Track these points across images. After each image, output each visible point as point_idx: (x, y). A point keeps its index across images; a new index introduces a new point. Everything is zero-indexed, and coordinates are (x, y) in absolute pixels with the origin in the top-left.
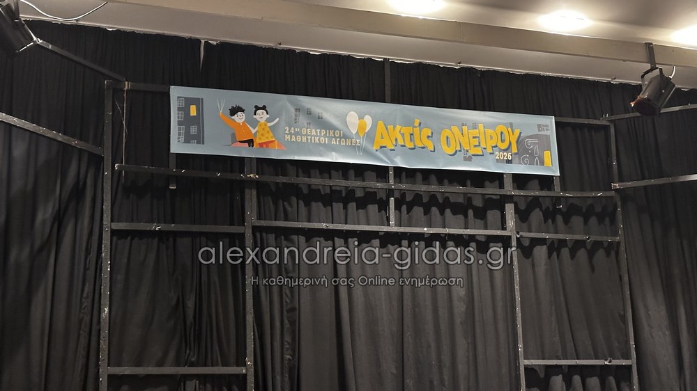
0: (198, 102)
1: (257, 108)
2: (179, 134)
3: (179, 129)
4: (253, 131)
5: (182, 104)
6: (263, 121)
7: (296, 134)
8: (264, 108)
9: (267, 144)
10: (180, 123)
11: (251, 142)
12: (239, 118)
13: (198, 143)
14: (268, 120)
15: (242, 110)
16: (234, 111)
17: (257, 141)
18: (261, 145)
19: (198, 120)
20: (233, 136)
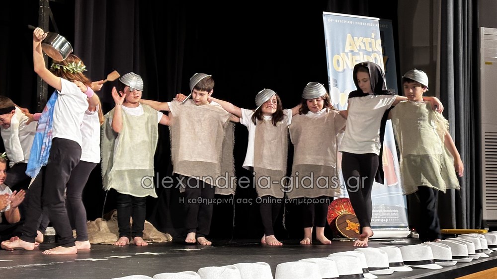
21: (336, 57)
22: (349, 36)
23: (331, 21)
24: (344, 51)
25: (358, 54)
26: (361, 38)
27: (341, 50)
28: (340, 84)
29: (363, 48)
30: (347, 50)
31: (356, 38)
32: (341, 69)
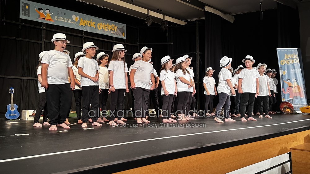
0: (29, 5)
1: (47, 9)
2: (22, 13)
3: (23, 12)
4: (45, 16)
5: (24, 5)
6: (48, 13)
7: (58, 18)
8: (49, 10)
9: (49, 20)
10: (23, 10)
11: (44, 19)
12: (41, 11)
13: (28, 16)
14: (50, 13)
15: (42, 9)
16: (40, 9)
17: (46, 19)
18: (47, 20)
19: (29, 10)
20: (39, 16)
21: (281, 61)
22: (286, 55)
23: (279, 50)
24: (284, 59)
25: (289, 59)
26: (290, 55)
27: (283, 58)
28: (283, 68)
29: (291, 57)
30: (285, 58)
31: (288, 55)
32: (283, 64)
